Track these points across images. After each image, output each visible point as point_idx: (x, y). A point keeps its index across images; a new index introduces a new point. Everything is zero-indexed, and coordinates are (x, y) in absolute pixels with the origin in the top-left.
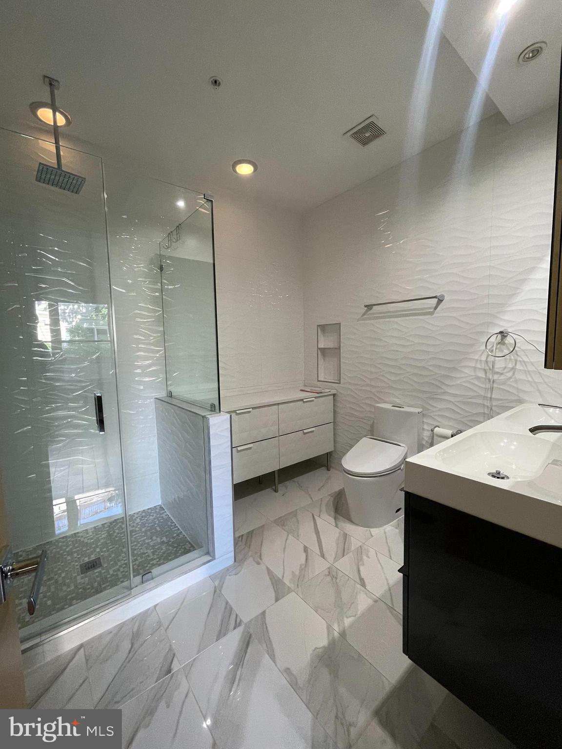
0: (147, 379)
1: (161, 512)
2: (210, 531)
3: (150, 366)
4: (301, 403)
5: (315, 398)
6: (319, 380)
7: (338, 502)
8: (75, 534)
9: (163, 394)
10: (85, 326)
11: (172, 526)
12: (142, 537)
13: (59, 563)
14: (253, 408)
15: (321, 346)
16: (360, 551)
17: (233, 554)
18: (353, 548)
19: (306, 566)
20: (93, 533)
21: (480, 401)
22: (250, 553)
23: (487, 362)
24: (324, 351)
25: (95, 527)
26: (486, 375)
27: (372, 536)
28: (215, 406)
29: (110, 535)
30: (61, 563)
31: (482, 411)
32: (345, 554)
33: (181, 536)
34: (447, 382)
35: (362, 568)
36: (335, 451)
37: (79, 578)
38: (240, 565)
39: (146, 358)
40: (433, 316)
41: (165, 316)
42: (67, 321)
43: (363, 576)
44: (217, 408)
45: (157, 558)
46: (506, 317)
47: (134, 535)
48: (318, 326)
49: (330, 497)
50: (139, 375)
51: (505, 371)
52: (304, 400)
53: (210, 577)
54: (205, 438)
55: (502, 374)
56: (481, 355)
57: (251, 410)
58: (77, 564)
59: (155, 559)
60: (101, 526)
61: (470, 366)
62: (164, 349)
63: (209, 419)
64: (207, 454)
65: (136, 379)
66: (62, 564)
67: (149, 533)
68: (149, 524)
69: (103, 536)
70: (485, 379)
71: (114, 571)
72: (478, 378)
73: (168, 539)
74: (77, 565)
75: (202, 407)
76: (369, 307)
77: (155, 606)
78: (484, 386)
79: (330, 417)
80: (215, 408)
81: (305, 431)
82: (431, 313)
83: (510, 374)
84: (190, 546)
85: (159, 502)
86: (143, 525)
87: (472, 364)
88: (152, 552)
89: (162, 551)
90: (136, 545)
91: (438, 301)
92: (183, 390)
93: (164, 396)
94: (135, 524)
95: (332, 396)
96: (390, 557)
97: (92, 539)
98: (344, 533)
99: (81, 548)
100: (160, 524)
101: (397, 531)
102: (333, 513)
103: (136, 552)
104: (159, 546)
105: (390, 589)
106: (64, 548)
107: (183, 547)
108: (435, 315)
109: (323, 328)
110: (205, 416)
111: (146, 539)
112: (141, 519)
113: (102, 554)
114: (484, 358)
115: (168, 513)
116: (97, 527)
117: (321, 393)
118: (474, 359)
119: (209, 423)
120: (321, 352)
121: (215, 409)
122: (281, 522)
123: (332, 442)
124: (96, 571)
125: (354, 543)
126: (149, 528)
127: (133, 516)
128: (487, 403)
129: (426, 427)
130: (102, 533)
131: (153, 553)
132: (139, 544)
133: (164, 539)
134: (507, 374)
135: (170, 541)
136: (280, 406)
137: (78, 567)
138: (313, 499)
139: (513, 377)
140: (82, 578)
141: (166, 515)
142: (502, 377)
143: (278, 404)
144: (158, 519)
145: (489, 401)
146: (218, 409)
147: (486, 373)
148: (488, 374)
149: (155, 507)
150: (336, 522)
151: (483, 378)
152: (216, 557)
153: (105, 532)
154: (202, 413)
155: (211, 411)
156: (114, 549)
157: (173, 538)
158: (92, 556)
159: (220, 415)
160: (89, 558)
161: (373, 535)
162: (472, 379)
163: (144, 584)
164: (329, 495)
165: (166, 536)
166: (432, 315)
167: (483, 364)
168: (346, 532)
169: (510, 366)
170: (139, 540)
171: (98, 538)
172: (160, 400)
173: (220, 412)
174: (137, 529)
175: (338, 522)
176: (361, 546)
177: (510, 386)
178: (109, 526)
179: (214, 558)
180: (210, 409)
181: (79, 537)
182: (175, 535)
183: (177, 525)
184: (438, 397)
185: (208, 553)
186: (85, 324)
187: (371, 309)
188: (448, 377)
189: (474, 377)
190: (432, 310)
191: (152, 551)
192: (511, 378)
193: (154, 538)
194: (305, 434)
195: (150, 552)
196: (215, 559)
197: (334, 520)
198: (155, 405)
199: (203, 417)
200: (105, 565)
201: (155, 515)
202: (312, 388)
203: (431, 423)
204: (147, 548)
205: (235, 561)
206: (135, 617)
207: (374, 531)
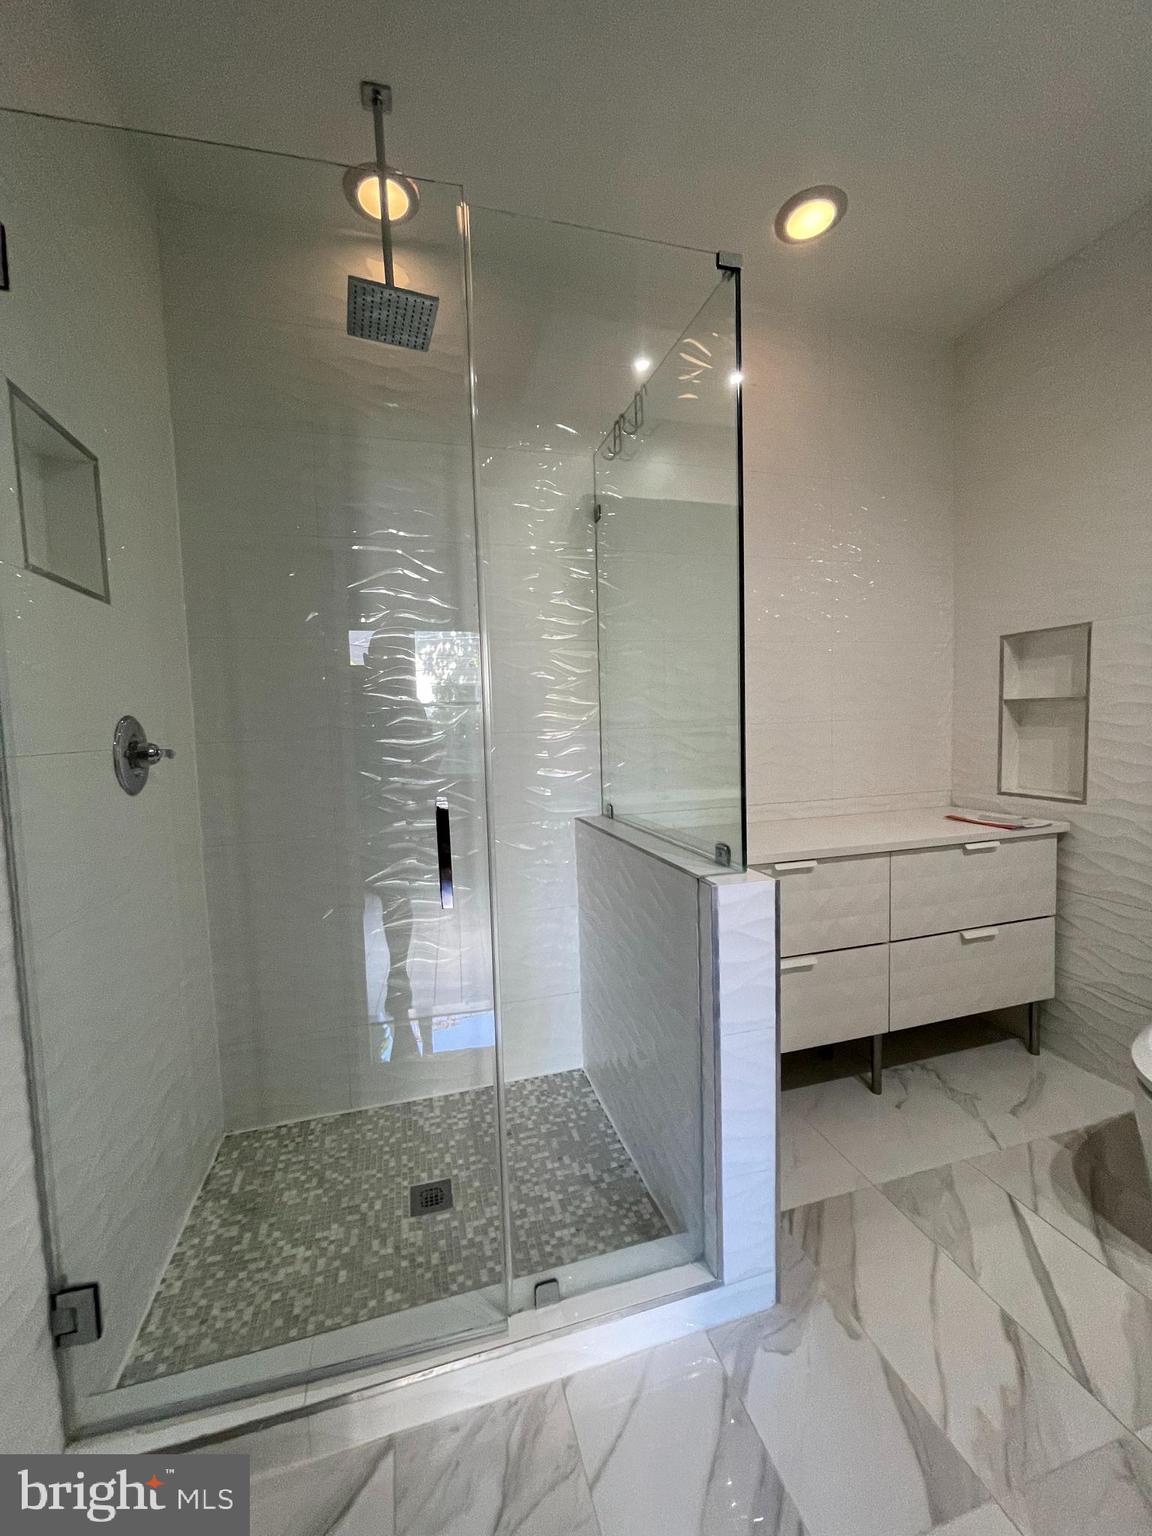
0: (559, 774)
1: (584, 1090)
2: (709, 1198)
3: (567, 743)
4: (959, 851)
5: (1002, 841)
6: (1003, 790)
7: (1094, 1171)
8: (409, 1103)
9: (592, 810)
10: (461, 682)
11: (607, 1135)
12: (539, 1149)
13: (374, 1172)
14: (820, 860)
15: (1011, 694)
17: (771, 1278)
19: (1023, 1401)
20: (442, 1112)
22: (821, 1286)
24: (1021, 711)
25: (446, 1097)
28: (729, 851)
29: (473, 1127)
30: (378, 1172)
33: (629, 1173)
36: (1055, 999)
37: (405, 1223)
38: (794, 1320)
39: (560, 725)
41: (601, 625)
42: (434, 673)
44: (736, 856)
45: (571, 1225)
47: (524, 1139)
48: (1002, 637)
49: (1059, 1147)
50: (543, 764)
52: (969, 847)
53: (707, 1332)
54: (703, 940)
57: (813, 864)
58: (405, 1183)
59: (565, 1226)
60: (457, 1097)
62: (597, 703)
63: (716, 889)
64: (707, 987)
65: (539, 772)
66: (379, 1175)
67: (555, 1144)
68: (556, 1116)
69: (461, 1125)
71: (476, 1231)
73: (599, 1173)
74: (406, 1188)
75: (697, 853)
77: (565, 1383)
79: (1046, 901)
80: (731, 855)
81: (968, 935)
84: (651, 1210)
85: (578, 1062)
86: (544, 1115)
88: (561, 1201)
89: (584, 1205)
90: (524, 1169)
92: (638, 803)
93: (597, 814)
94: (526, 1111)
95: (1056, 840)
97: (438, 1125)
99: (417, 1143)
100: (582, 1123)
102: (1084, 1211)
103: (524, 1189)
104: (577, 1187)
106: (387, 1134)
107: (634, 1208)
109: (1021, 644)
110: (703, 877)
111: (547, 1158)
112: (538, 1100)
113: (455, 1172)
115: (598, 1096)
116: (451, 1098)
117: (1022, 828)
119: (716, 900)
120: (1010, 709)
121: (729, 860)
122: (907, 1196)
123: (1051, 974)
124: (439, 1218)
126: (555, 1128)
127: (524, 1086)
130: (460, 1116)
131: (563, 1204)
132: (532, 1166)
133: (589, 1169)
135: (603, 1181)
136: (899, 861)
137: (407, 1193)
138: (1000, 1140)
140: (412, 1228)
141: (594, 1101)
143: (890, 853)
144: (576, 1109)
146: (740, 861)
149: (570, 1072)
150: (1104, 1249)
152: (726, 1279)
153: (465, 1115)
154: (699, 868)
155: (719, 863)
156: (480, 1166)
157: (610, 1171)
158: (437, 1172)
159: (745, 880)
160: (430, 1176)
163: (540, 1311)
164: (1055, 1138)
165: (594, 1164)
170: (534, 1157)
171: (450, 1126)
172: (586, 823)
173: (745, 870)
174: (530, 1125)
175: (1111, 1251)
178: (473, 1102)
179: (718, 1282)
180: (714, 857)
181: (414, 1115)
182: (614, 1165)
183: (619, 1136)
185: (701, 1258)
186: (462, 677)
191: (561, 1197)
193: (566, 1160)
194: (965, 941)
195: (555, 1198)
196: (722, 1284)
197: (1094, 1239)
198: (576, 835)
199: (699, 880)
200: (459, 1208)
201: (569, 1094)
202: (984, 813)
204: (551, 1188)
205: (778, 1299)
206: (516, 1403)
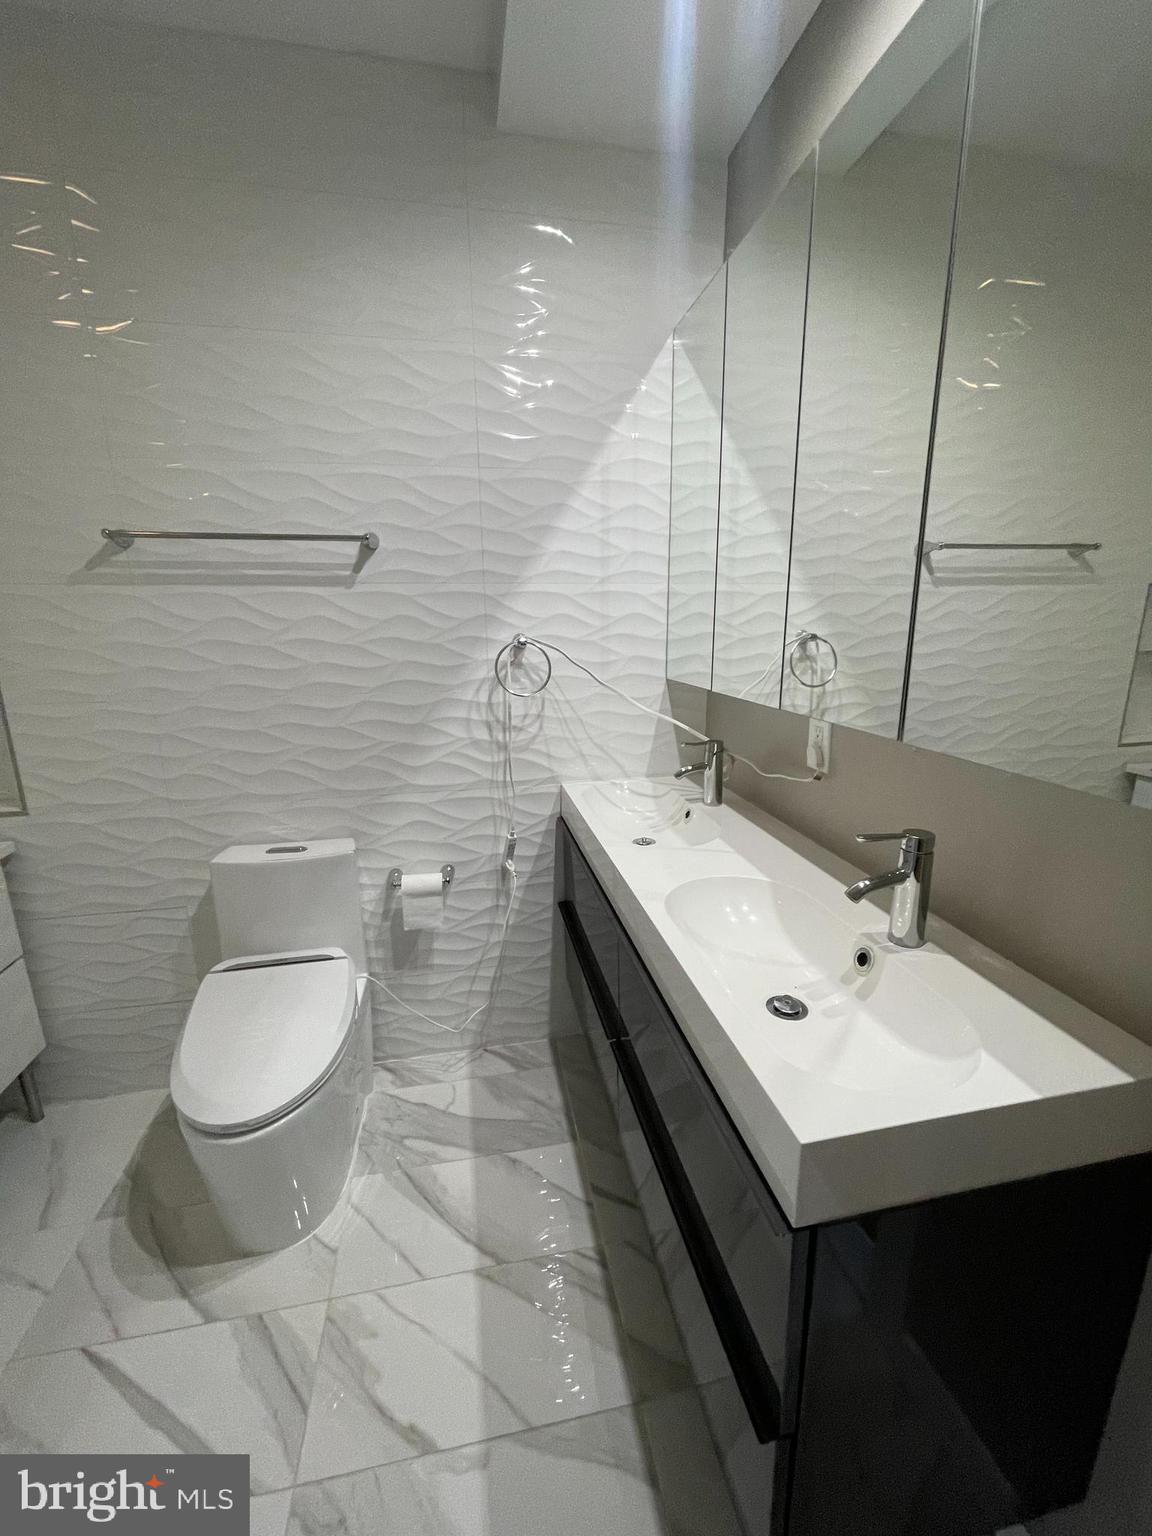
7: (152, 1220)
16: (340, 1335)
18: (313, 1349)
21: (486, 794)
23: (490, 704)
26: (491, 736)
27: (334, 1251)
31: (490, 813)
32: (305, 1396)
34: (409, 762)
35: (382, 1393)
40: (352, 590)
43: (403, 1418)
46: (520, 606)
49: (110, 1221)
51: (527, 721)
55: (521, 729)
56: (478, 690)
61: (456, 719)
70: (491, 743)
72: (476, 743)
76: (120, 539)
78: (489, 759)
82: (348, 583)
83: (533, 730)
87: (461, 713)
91: (361, 551)
96: (418, 1272)
98: (247, 1318)
101: (380, 1177)
102: (161, 1279)
105: (486, 1379)
108: (358, 588)
114: (483, 698)
118: (465, 701)
125: (305, 1325)
128: (497, 794)
129: (365, 879)
134: (530, 730)
139: (541, 733)
142: (522, 736)
145: (501, 790)
147: (490, 730)
148: (495, 734)
150: (193, 1304)
151: (485, 741)
161: (333, 1244)
162: (463, 747)
164: (101, 1216)
166: (349, 588)
167: (483, 710)
168: (253, 1310)
169: (534, 711)
175: (204, 1298)
176: (329, 1319)
177: (538, 752)
184: (389, 799)
187: (125, 548)
188: (406, 748)
189: (468, 742)
190: (348, 573)
192: (535, 737)
197: (184, 1304)
203: (380, 866)
207: (329, 1229)
